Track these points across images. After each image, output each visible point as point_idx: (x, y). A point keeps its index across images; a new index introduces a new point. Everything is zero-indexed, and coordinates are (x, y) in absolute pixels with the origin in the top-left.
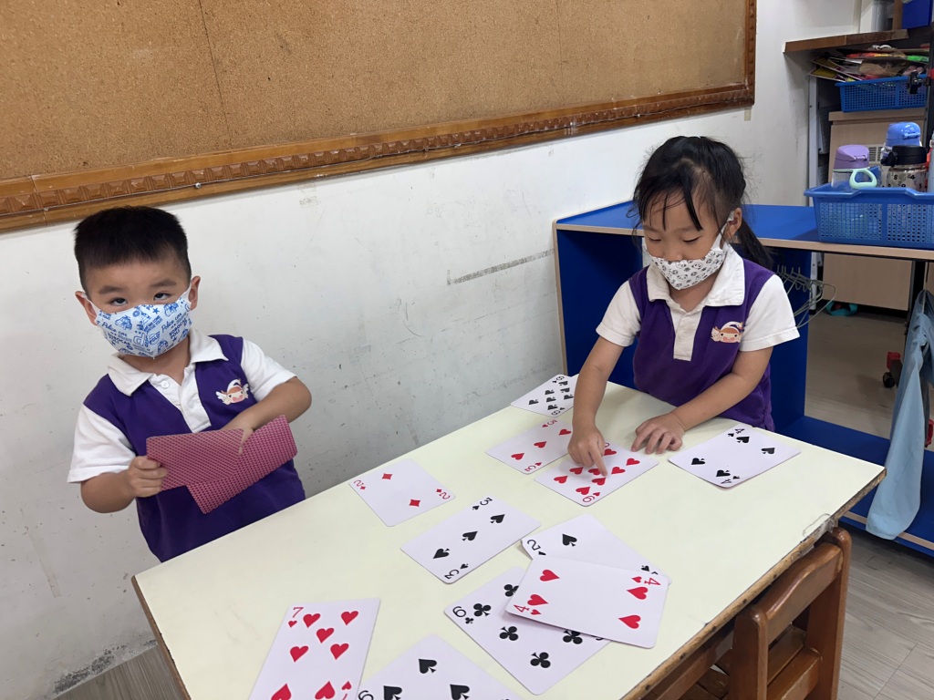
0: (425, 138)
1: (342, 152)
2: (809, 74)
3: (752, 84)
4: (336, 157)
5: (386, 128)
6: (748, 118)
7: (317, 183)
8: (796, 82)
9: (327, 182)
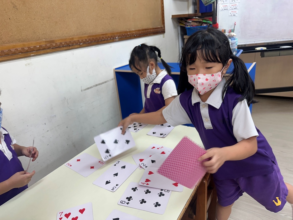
0: (70, 41)
1: (40, 46)
2: (178, 24)
3: (164, 27)
4: (39, 48)
5: (55, 38)
6: (164, 37)
7: (31, 58)
8: (175, 27)
9: (35, 57)
